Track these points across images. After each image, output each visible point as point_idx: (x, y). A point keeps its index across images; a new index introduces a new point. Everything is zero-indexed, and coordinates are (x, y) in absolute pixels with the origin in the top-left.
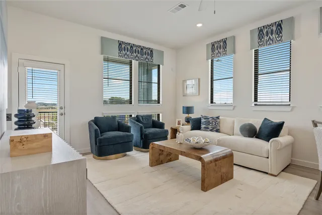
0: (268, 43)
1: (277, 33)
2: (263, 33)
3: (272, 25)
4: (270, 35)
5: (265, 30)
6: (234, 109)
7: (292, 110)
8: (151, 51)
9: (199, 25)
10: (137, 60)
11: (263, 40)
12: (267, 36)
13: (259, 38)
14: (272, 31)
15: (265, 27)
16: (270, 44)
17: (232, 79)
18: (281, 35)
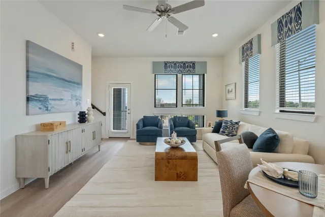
0: (287, 35)
1: (296, 20)
2: (283, 25)
3: (290, 12)
4: (289, 25)
5: (284, 20)
6: (259, 115)
7: (316, 121)
8: (194, 64)
9: (215, 35)
10: (180, 73)
11: (282, 32)
12: (286, 27)
13: (279, 32)
14: (291, 19)
15: (284, 17)
16: (289, 36)
17: (258, 82)
18: (300, 22)
